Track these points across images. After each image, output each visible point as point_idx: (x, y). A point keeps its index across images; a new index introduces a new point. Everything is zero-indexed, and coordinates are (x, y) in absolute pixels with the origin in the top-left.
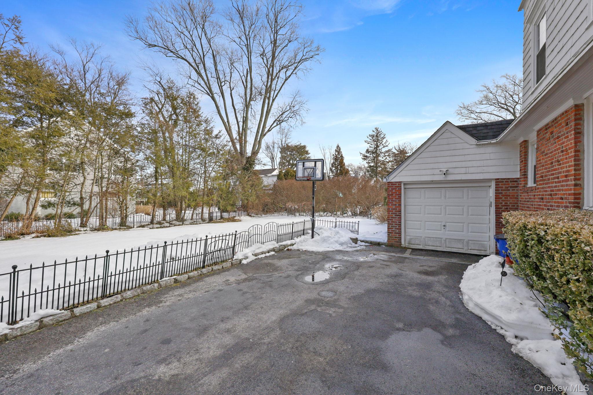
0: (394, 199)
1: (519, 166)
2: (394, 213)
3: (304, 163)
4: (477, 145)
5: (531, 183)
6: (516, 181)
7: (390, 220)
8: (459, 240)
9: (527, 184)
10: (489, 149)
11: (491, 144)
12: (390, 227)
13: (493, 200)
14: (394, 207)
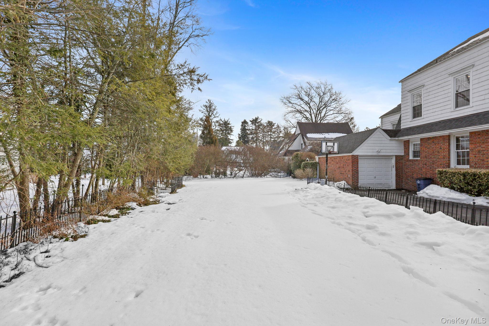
0: (355, 164)
1: (403, 150)
2: (355, 172)
3: (326, 143)
4: (390, 140)
5: (411, 157)
6: (402, 157)
7: (354, 175)
8: (381, 184)
9: (409, 158)
10: (394, 142)
11: (395, 140)
12: (353, 179)
13: (394, 165)
14: (355, 169)
